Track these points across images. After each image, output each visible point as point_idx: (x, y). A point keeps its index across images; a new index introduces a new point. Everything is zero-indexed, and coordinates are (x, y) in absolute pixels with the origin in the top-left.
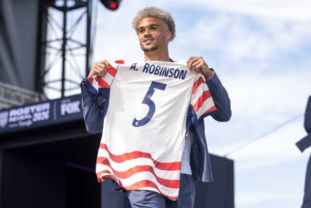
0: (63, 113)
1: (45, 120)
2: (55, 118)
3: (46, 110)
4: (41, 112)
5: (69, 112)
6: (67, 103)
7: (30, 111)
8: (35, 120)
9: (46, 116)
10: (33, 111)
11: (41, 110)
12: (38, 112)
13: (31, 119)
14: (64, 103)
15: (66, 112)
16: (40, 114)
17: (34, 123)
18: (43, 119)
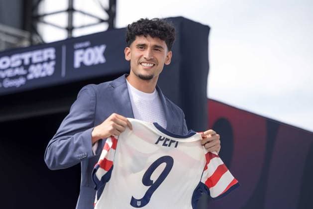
0: (77, 64)
1: (47, 77)
2: (63, 73)
3: (49, 60)
4: (42, 63)
5: (88, 63)
6: (85, 48)
7: (23, 60)
8: (30, 77)
9: (49, 69)
10: (27, 62)
11: (40, 60)
12: (36, 64)
13: (25, 76)
14: (80, 49)
15: (82, 63)
16: (39, 66)
17: (28, 81)
18: (43, 74)
